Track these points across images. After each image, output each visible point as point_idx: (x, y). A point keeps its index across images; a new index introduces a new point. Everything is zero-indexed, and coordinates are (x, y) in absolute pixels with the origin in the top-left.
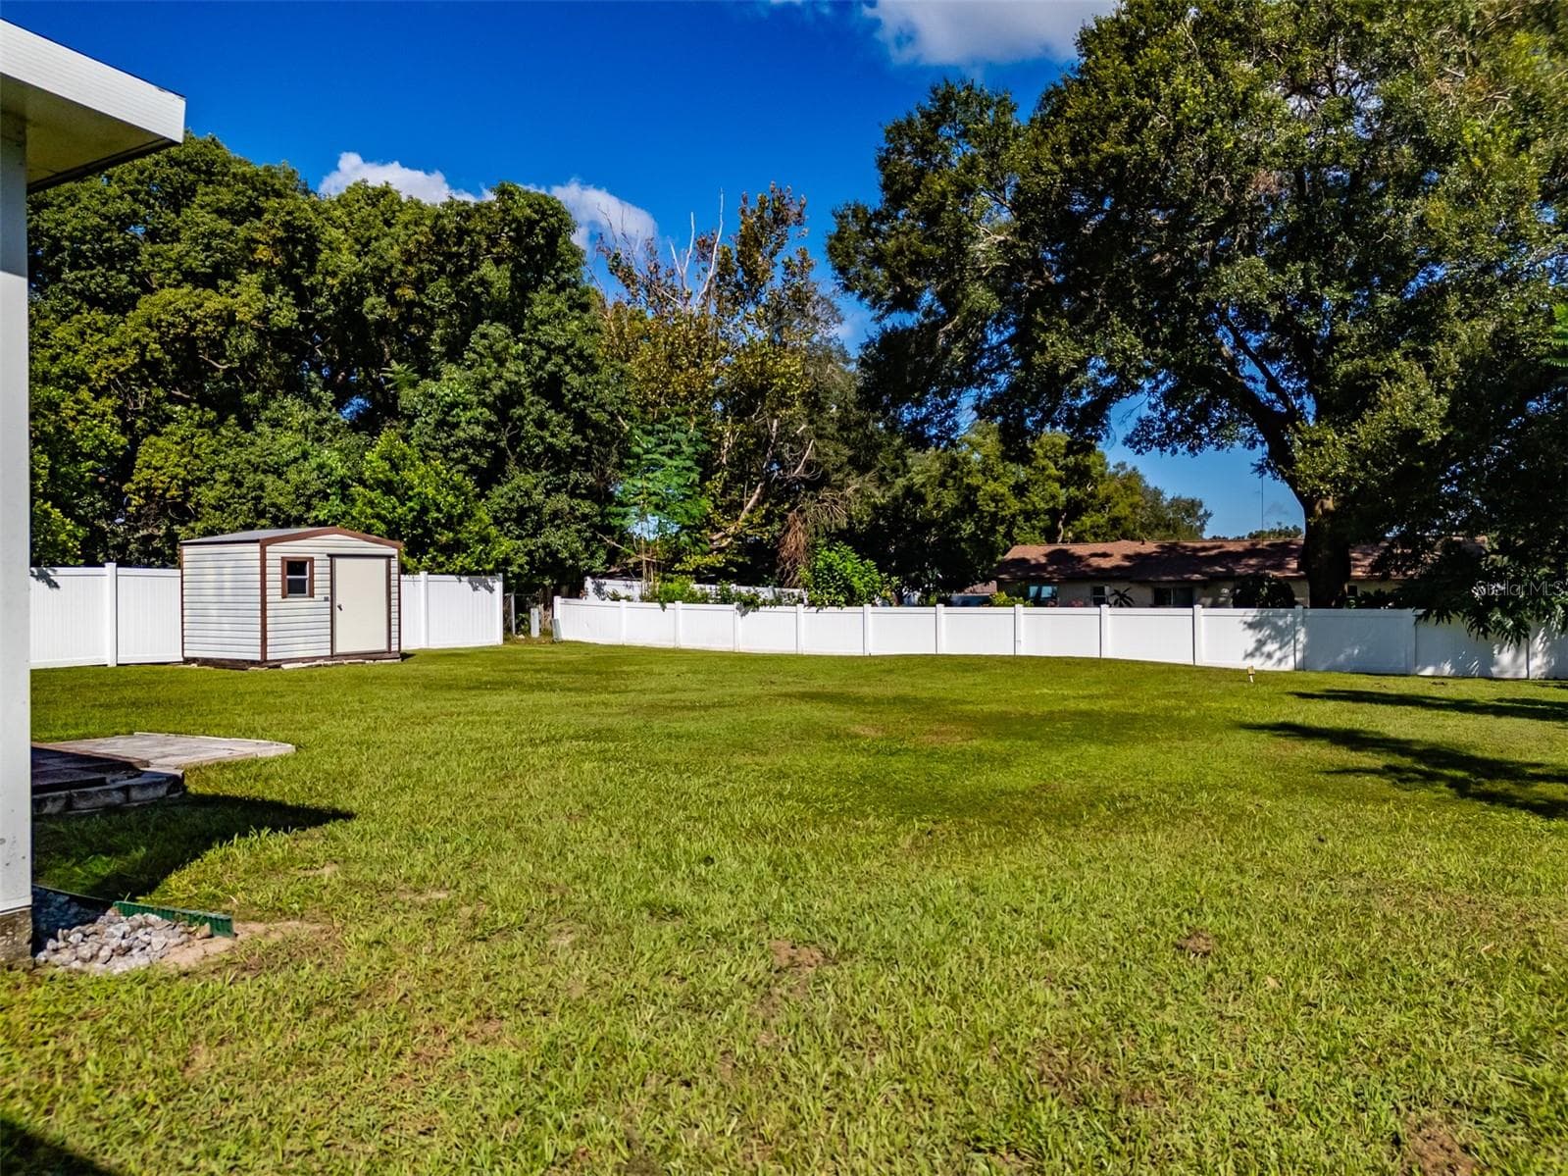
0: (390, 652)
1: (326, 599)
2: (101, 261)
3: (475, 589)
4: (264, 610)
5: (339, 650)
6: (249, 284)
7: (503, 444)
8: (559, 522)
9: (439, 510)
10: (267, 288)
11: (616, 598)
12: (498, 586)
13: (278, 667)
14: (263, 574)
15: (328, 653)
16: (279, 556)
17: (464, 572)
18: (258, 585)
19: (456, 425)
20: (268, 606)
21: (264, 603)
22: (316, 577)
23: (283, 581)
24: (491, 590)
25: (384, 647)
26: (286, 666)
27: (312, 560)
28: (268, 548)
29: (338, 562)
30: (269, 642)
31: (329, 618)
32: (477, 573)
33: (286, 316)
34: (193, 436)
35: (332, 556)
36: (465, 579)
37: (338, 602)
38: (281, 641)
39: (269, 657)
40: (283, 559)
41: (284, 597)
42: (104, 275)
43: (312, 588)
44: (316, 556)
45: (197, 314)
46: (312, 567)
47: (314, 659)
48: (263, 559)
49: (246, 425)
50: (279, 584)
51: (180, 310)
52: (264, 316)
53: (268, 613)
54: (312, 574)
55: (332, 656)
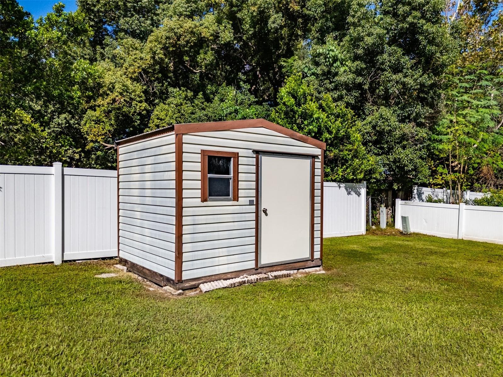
0: (312, 259)
1: (251, 203)
2: (138, 12)
3: (349, 193)
4: (179, 216)
5: (265, 260)
6: (210, 18)
7: (366, 87)
8: (405, 143)
9: (330, 133)
10: (219, 21)
11: (430, 200)
12: (363, 191)
13: (196, 287)
14: (179, 171)
15: (252, 265)
16: (198, 149)
17: (344, 180)
18: (173, 184)
19: (336, 74)
20: (185, 211)
21: (179, 207)
22: (241, 176)
23: (203, 179)
24: (359, 194)
25: (307, 255)
26: (205, 287)
27: (236, 156)
28: (186, 138)
29: (265, 159)
30: (185, 257)
31: (253, 224)
32: (352, 181)
33: (227, 35)
34: (181, 104)
35: (257, 152)
36: (343, 185)
37: (263, 206)
38: (200, 255)
39: (186, 276)
40: (203, 152)
41: (204, 200)
42: (138, 20)
43: (236, 189)
44: (241, 152)
45: (180, 31)
46: (237, 165)
47: (238, 273)
48: (179, 152)
49: (208, 99)
50: (199, 184)
51: (173, 29)
52: (216, 36)
53: (185, 220)
54: (237, 173)
55: (257, 269)
